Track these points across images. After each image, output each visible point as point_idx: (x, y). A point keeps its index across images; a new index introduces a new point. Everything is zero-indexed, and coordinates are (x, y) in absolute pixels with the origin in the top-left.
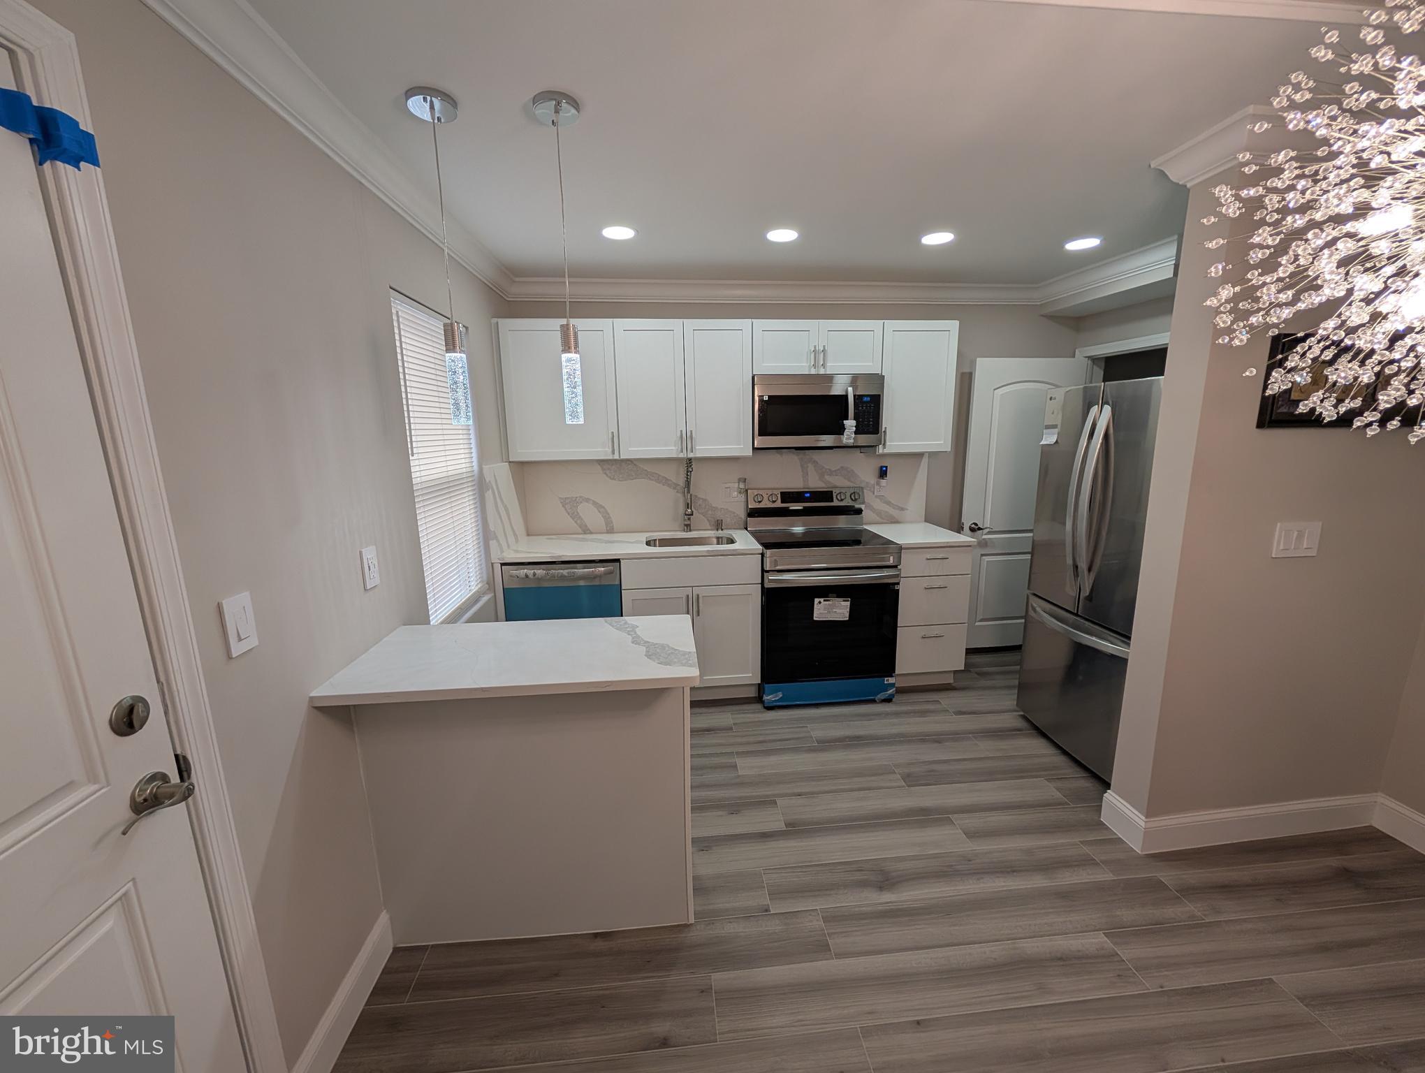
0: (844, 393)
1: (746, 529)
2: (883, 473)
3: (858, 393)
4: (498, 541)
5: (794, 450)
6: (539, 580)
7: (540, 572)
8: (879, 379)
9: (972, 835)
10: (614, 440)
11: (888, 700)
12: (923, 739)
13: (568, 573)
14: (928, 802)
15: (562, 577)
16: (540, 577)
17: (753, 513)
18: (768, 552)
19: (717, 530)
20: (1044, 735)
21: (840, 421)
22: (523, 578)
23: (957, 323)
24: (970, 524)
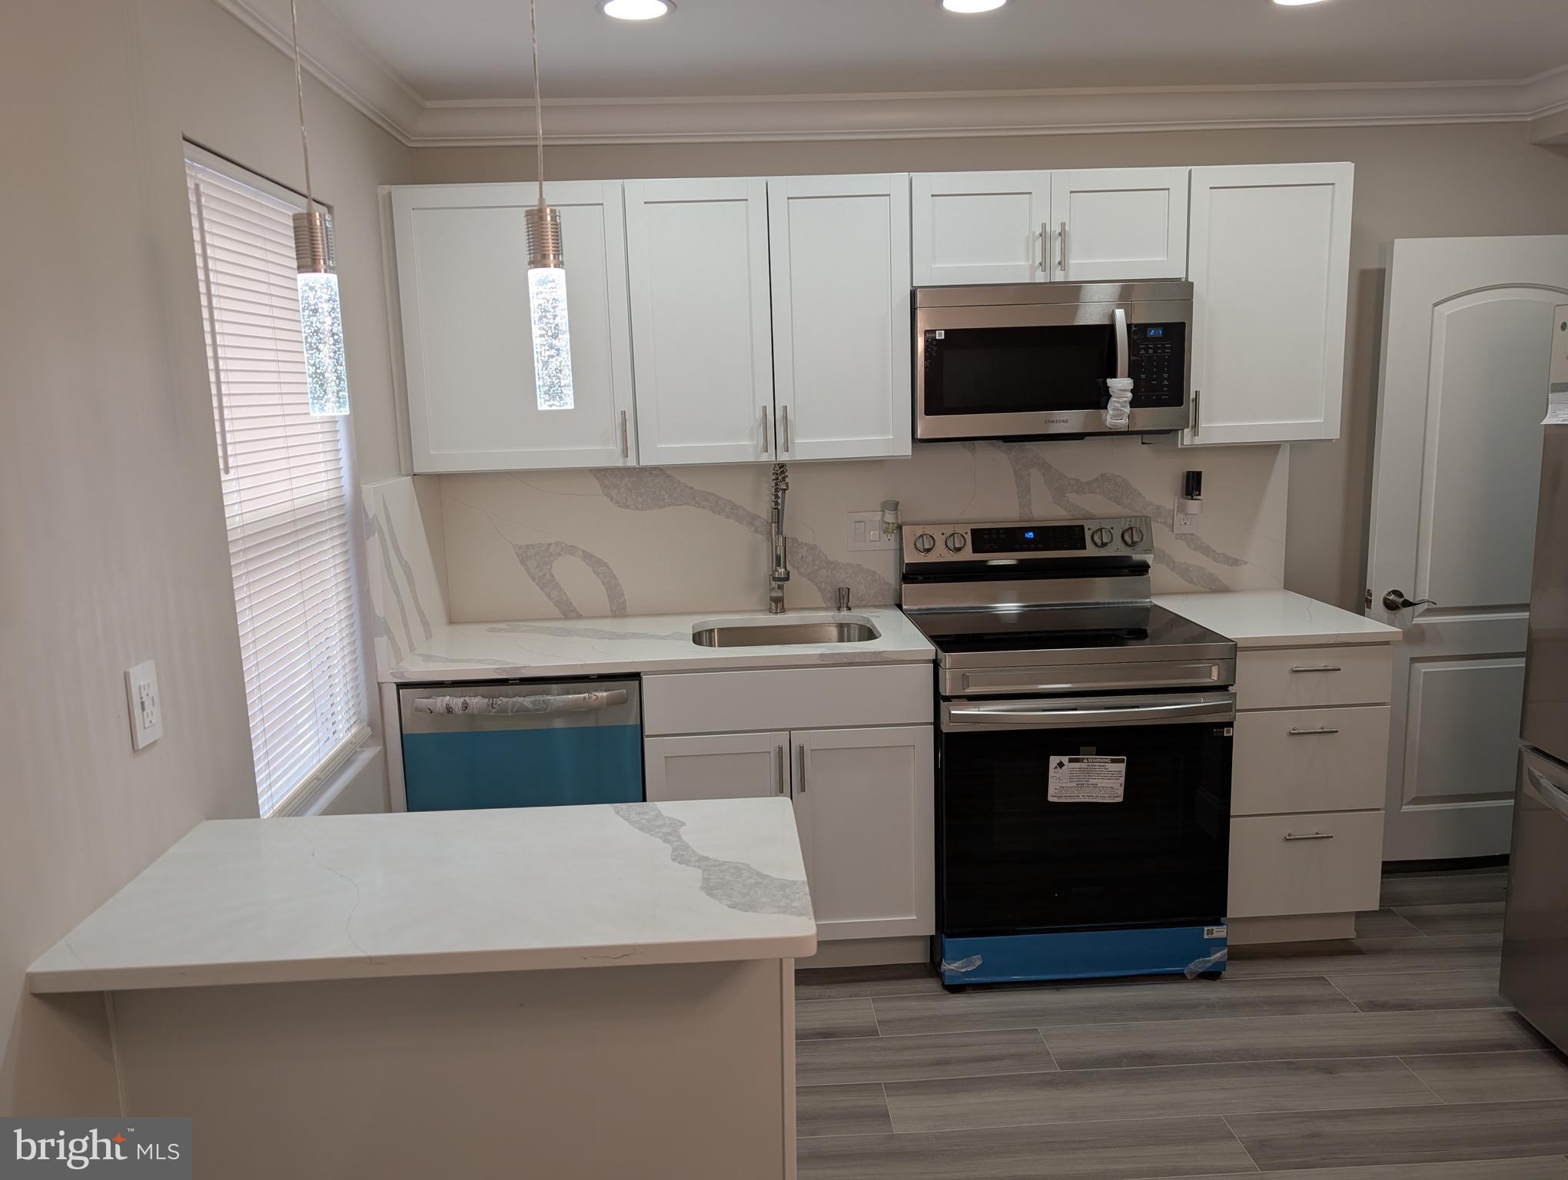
0: (1107, 322)
1: (900, 606)
2: (1192, 484)
3: (1137, 320)
4: (392, 639)
5: (1000, 443)
6: (473, 717)
7: (477, 701)
8: (1181, 291)
10: (628, 427)
11: (1212, 975)
12: (1292, 1062)
13: (534, 703)
15: (522, 712)
16: (476, 712)
17: (914, 574)
18: (948, 659)
19: (839, 609)
21: (1100, 380)
22: (442, 715)
23: (1348, 168)
24: (1385, 593)
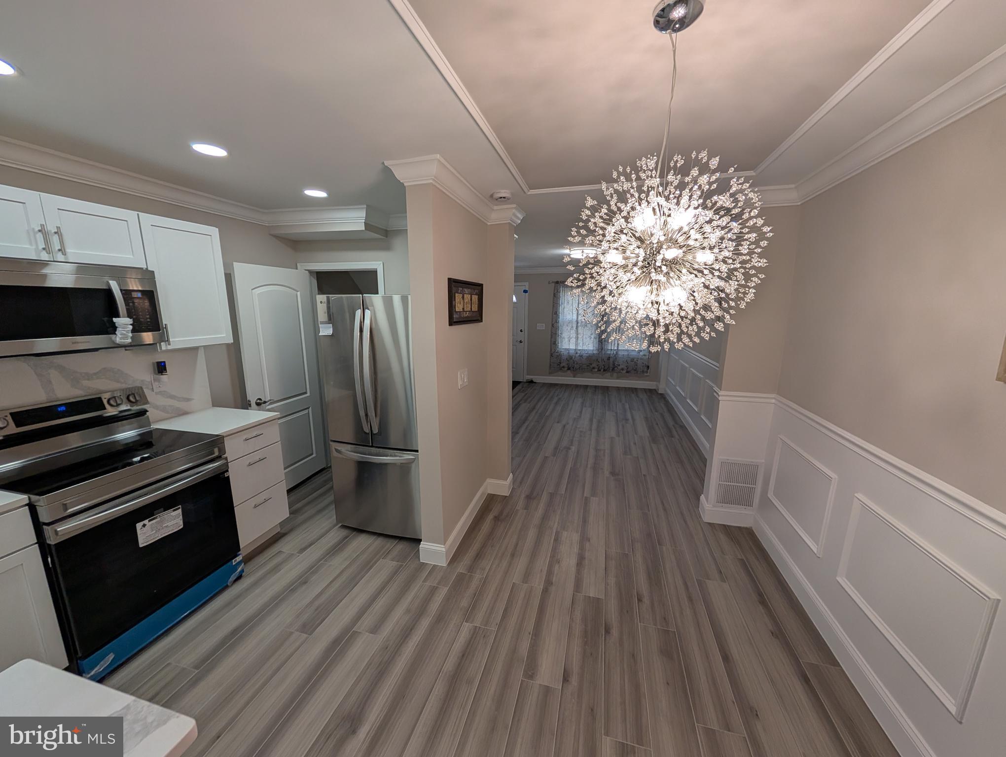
0: (106, 287)
2: (161, 368)
3: (125, 288)
8: (147, 274)
9: (375, 630)
11: (239, 578)
12: (292, 588)
14: (334, 633)
20: (361, 531)
21: (110, 320)
23: (216, 229)
24: (255, 400)
